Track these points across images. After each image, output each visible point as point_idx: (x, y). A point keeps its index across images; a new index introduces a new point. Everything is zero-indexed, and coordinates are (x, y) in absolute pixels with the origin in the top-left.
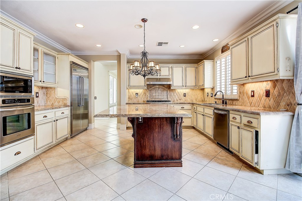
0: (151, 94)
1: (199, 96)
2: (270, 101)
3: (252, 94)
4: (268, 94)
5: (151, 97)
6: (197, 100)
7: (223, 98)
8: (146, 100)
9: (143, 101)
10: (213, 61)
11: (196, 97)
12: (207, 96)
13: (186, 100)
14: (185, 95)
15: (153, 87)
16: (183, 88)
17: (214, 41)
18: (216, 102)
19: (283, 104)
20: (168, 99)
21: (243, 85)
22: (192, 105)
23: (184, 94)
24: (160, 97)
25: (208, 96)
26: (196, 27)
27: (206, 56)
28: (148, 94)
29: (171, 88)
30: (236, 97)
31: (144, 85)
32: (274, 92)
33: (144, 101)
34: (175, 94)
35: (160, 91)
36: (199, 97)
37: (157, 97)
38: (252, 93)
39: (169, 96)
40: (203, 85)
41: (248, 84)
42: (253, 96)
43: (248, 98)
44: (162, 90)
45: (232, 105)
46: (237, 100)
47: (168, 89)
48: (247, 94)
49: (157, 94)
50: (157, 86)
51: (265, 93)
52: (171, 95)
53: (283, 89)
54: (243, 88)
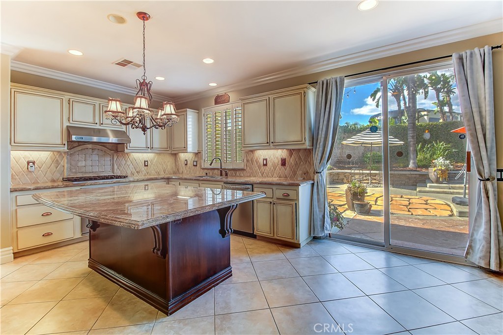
0: (73, 163)
1: (169, 164)
2: (286, 169)
3: (265, 163)
4: (284, 162)
5: (74, 171)
6: (167, 172)
7: (221, 168)
8: (57, 176)
9: (50, 178)
10: (197, 111)
11: (164, 166)
12: (184, 165)
13: (147, 173)
14: (146, 164)
15: (80, 148)
16: (147, 151)
17: (210, 84)
18: (207, 173)
19: (299, 172)
20: (113, 172)
21: (252, 151)
22: (166, 180)
23: (145, 162)
24: (96, 169)
25: (186, 165)
26: (208, 61)
27: (181, 102)
28: (64, 162)
29: (126, 150)
30: (242, 166)
31: (59, 142)
32: (291, 161)
33: (53, 181)
34: (129, 163)
35: (96, 158)
36: (169, 167)
37: (89, 169)
38: (265, 161)
39: (116, 167)
40: (184, 148)
41: (258, 151)
42: (266, 165)
43: (259, 167)
44: (101, 153)
45: (234, 176)
46: (243, 170)
47: (115, 152)
48: (257, 162)
49: (89, 163)
50: (90, 146)
51: (280, 161)
52: (119, 166)
53: (300, 158)
54: (251, 155)
